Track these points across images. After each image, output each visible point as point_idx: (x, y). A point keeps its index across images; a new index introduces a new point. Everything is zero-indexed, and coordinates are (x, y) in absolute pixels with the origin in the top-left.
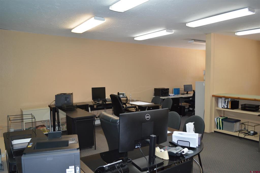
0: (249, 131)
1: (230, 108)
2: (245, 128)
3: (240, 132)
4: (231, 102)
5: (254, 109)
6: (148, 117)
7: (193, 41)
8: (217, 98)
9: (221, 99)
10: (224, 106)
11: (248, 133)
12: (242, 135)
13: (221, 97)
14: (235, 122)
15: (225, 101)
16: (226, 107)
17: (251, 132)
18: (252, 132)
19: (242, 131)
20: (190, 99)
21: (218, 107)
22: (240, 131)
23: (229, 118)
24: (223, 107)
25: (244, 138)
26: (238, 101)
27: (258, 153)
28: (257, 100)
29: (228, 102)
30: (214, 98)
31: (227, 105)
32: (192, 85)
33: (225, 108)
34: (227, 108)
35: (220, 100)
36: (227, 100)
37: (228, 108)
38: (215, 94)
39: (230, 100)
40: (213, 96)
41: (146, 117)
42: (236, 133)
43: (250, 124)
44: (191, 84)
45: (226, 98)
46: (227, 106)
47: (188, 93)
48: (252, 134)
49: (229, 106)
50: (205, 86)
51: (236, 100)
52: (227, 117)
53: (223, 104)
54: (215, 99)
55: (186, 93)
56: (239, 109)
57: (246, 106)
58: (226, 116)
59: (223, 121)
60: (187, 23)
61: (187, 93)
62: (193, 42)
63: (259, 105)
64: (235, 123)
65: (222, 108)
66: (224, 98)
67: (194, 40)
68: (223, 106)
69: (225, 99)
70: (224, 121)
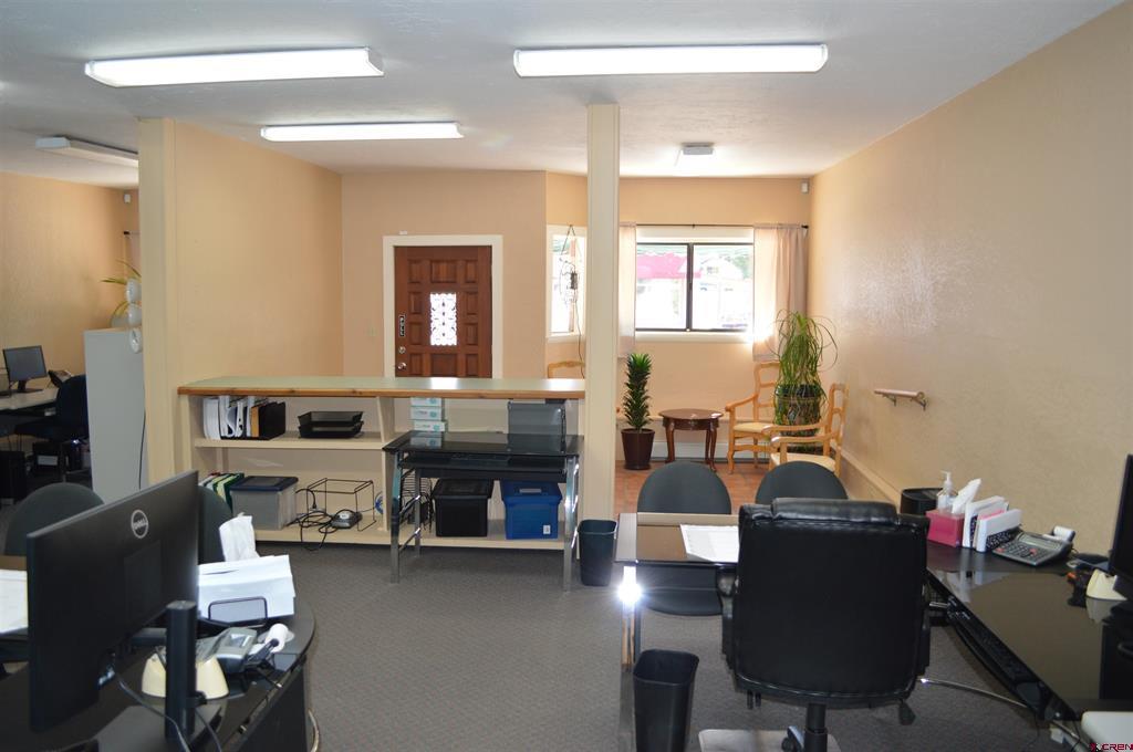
0: (333, 513)
1: (257, 435)
2: (314, 506)
3: (305, 524)
4: (259, 411)
5: (350, 429)
6: (140, 524)
7: (64, 140)
8: (199, 398)
9: (216, 401)
10: (230, 431)
11: (333, 523)
12: (313, 536)
13: (214, 395)
14: (281, 490)
15: (233, 407)
16: (238, 432)
17: (342, 516)
18: (345, 516)
19: (310, 519)
20: (47, 414)
21: (204, 437)
22: (301, 521)
23: (252, 477)
24: (226, 434)
25: (323, 545)
26: (283, 404)
27: (390, 585)
28: (361, 393)
29: (245, 410)
30: (185, 402)
31: (241, 423)
32: (40, 347)
33: (234, 438)
34: (244, 437)
35: (211, 407)
36: (240, 406)
37: (248, 434)
38: (190, 381)
39: (251, 401)
40: (181, 391)
41: (135, 526)
42: (286, 529)
43: (331, 486)
44: (37, 344)
45: (236, 396)
46: (243, 427)
47: (28, 385)
48: (347, 525)
49: (253, 428)
50: (141, 350)
51: (271, 400)
52: (242, 475)
53: (226, 422)
54: (190, 401)
55: (15, 386)
56: (292, 435)
57: (315, 418)
58: (239, 472)
59: (231, 493)
60: (88, 61)
61: (22, 389)
62: (60, 148)
63: (360, 410)
64: (280, 493)
65: (223, 438)
66: (227, 398)
67: (69, 138)
68: (227, 429)
69: (233, 401)
70: (233, 490)
